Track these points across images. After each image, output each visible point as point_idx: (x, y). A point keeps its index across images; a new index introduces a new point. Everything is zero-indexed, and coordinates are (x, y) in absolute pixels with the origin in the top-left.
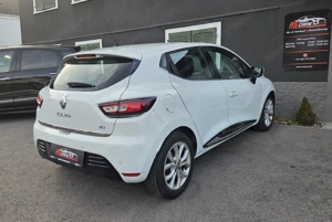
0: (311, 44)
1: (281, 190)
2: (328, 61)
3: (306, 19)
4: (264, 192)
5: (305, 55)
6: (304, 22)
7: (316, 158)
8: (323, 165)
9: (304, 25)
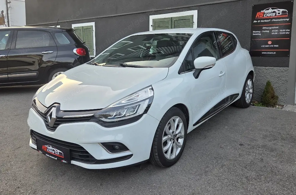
0: (275, 33)
2: (289, 48)
3: (271, 10)
5: (270, 43)
6: (269, 12)
9: (269, 15)
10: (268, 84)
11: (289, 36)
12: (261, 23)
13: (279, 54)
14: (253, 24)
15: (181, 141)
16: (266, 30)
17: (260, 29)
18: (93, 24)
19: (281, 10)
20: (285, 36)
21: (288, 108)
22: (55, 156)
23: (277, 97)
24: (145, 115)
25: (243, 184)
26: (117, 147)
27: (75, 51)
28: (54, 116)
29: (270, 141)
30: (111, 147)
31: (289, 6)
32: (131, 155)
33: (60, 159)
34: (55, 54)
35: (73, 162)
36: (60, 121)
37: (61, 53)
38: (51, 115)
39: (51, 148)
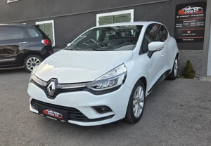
0: (193, 24)
1: (174, 121)
2: (203, 35)
3: (190, 8)
4: (164, 122)
5: (189, 32)
6: (188, 10)
7: (196, 100)
8: (202, 104)
9: (188, 12)
10: (188, 62)
11: (204, 27)
12: (182, 18)
13: (195, 41)
14: (176, 18)
15: (142, 104)
16: (186, 23)
17: (182, 22)
18: (52, 21)
19: (198, 8)
20: (201, 27)
21: (204, 79)
22: (55, 118)
23: (195, 72)
24: (123, 86)
25: (194, 133)
26: (103, 109)
27: (43, 41)
28: (53, 88)
29: (201, 102)
30: (99, 109)
31: (203, 5)
32: (113, 115)
33: (59, 119)
34: (28, 44)
35: (70, 121)
36: (59, 91)
37: (32, 43)
38: (51, 87)
39: (51, 111)
